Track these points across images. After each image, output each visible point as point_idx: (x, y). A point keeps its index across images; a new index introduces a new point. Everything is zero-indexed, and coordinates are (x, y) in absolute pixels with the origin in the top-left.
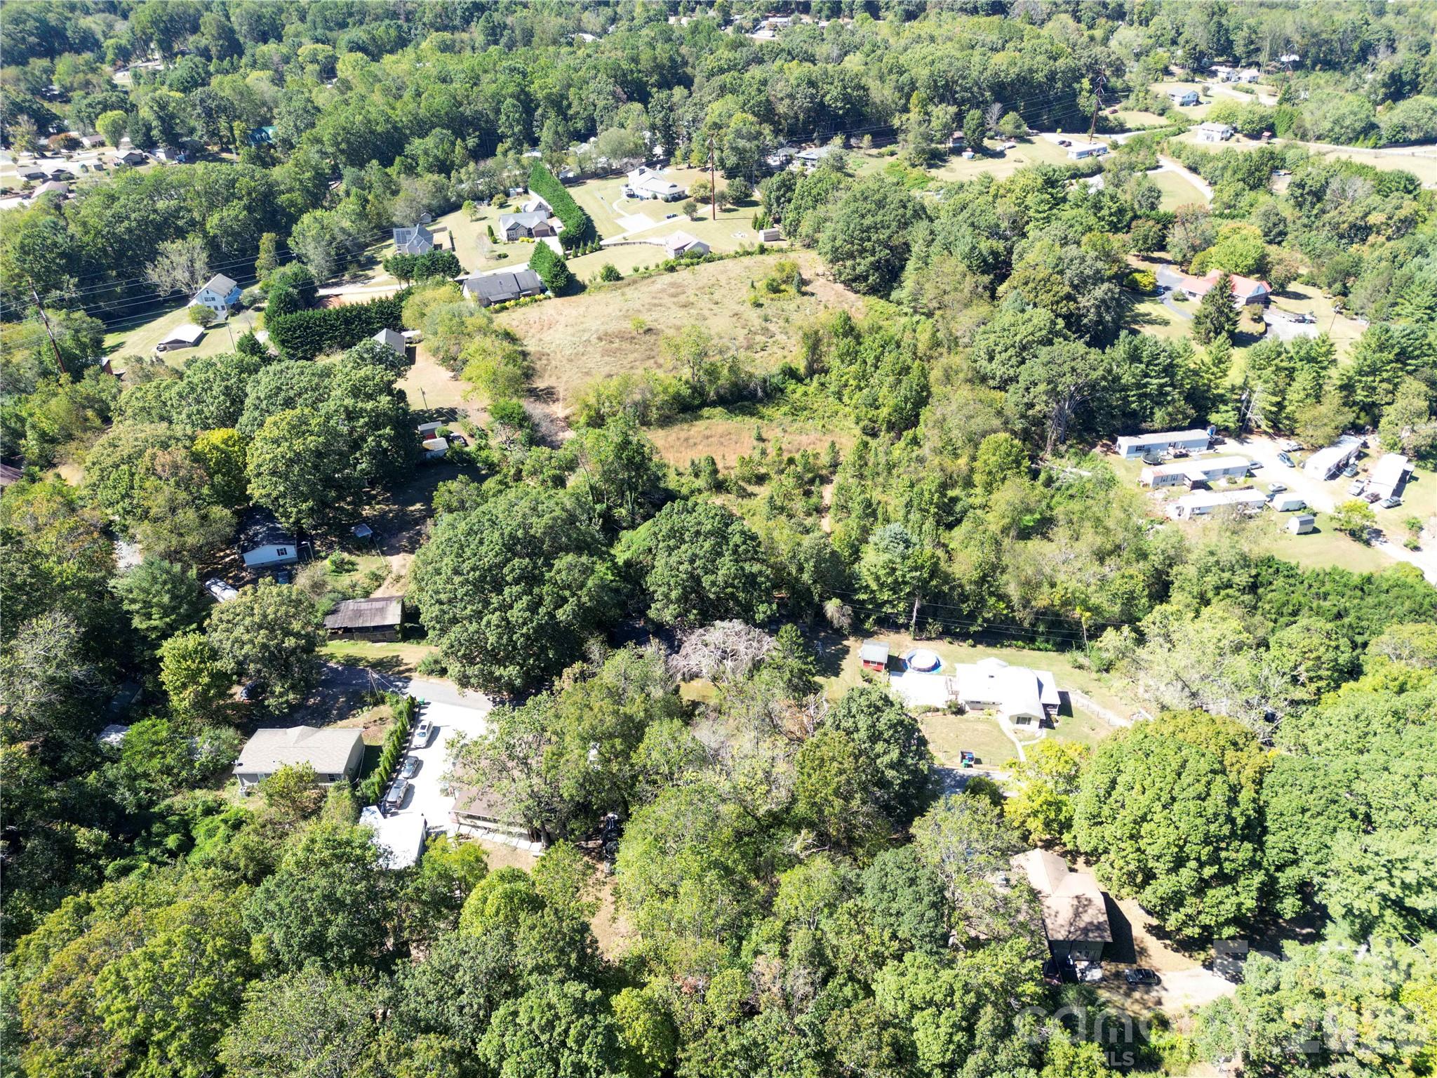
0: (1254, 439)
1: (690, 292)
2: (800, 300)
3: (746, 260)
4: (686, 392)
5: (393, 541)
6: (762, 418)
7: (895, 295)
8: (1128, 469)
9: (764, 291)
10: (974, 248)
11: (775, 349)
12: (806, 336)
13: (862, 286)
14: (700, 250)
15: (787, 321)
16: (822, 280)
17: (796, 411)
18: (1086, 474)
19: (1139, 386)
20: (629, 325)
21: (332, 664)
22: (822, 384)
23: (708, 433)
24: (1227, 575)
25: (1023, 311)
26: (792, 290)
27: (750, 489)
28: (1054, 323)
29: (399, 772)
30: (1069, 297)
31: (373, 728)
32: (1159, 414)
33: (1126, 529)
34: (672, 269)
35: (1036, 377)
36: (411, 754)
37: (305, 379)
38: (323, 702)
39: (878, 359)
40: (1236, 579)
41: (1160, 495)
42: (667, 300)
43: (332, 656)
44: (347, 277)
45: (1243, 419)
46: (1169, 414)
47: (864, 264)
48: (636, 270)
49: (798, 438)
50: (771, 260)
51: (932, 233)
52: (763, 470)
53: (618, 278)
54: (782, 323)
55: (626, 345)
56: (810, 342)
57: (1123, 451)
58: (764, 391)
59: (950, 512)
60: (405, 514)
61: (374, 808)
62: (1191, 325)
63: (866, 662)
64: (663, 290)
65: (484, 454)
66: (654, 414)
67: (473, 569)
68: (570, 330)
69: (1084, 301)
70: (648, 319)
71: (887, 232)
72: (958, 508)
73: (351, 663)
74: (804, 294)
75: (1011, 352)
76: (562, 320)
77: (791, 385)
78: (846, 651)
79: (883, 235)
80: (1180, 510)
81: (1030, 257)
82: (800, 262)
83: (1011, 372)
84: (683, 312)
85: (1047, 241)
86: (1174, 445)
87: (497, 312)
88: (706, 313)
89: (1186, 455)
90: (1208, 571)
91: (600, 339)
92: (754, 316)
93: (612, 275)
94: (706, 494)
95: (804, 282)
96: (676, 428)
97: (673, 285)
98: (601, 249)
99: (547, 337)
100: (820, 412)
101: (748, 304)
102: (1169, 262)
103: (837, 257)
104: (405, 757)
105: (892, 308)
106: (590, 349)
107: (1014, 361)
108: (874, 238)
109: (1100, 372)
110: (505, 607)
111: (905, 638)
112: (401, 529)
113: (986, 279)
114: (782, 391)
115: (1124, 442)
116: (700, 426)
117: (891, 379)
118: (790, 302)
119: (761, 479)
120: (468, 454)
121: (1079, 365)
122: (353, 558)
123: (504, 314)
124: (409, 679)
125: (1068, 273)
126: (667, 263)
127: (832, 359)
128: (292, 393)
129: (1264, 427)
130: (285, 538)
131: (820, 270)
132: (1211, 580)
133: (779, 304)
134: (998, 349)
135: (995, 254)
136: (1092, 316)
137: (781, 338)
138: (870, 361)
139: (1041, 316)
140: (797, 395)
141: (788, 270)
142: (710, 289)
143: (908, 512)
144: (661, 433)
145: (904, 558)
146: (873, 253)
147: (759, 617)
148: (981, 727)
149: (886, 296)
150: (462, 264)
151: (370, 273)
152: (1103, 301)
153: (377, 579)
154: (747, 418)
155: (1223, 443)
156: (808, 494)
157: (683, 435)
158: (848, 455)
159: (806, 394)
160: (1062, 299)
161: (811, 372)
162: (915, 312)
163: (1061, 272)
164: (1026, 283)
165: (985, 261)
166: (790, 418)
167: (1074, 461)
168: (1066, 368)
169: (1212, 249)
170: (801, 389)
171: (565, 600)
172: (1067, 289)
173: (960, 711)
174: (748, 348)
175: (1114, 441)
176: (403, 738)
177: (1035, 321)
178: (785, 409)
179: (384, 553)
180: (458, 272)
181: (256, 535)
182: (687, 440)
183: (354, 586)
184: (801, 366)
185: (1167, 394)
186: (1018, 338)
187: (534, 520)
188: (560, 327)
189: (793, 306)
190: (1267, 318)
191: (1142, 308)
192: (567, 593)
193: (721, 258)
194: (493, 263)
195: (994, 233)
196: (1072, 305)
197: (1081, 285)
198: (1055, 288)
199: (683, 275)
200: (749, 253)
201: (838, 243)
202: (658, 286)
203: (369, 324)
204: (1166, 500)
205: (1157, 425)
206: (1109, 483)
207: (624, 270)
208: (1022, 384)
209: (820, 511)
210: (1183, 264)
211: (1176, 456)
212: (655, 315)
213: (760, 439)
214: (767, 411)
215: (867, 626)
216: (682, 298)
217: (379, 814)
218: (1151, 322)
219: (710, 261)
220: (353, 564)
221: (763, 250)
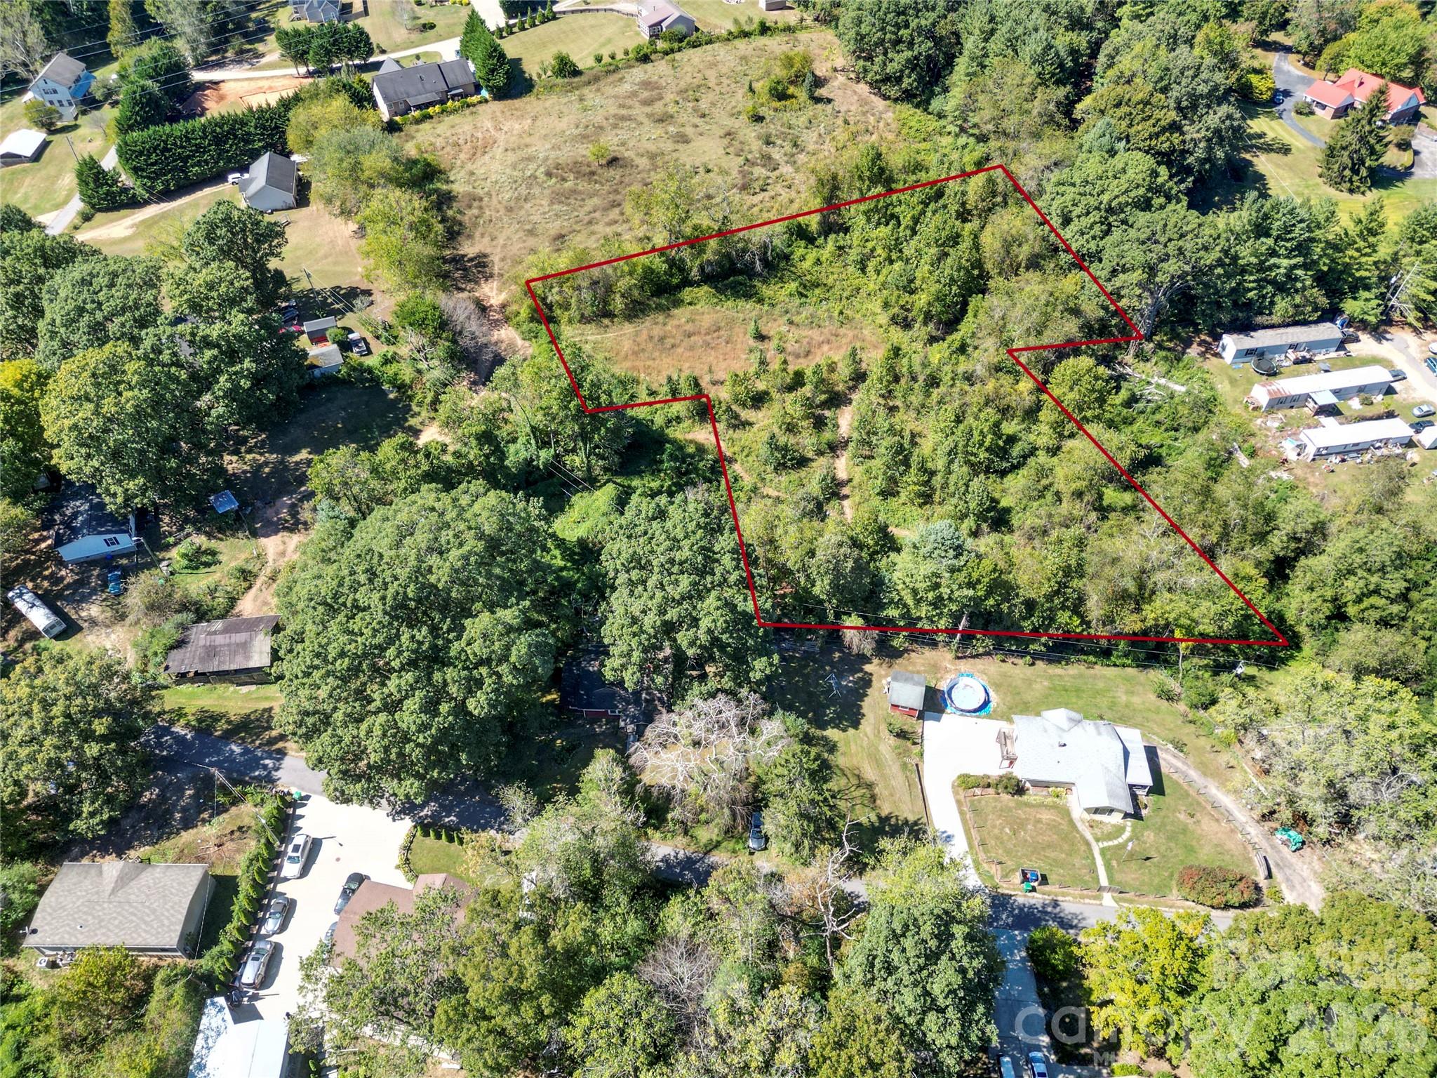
0: (1396, 333)
1: (670, 97)
2: (812, 110)
3: (741, 44)
4: (659, 264)
5: (269, 512)
6: (761, 301)
7: (935, 104)
8: (1233, 382)
9: (765, 97)
10: (1049, 47)
11: (779, 188)
12: (821, 182)
13: (894, 91)
14: (682, 28)
15: (795, 145)
16: (841, 79)
17: (807, 288)
18: (1180, 389)
19: (1261, 268)
20: (586, 151)
21: (178, 729)
22: (840, 248)
23: (689, 327)
24: (1375, 579)
25: (1112, 153)
26: (801, 93)
27: (746, 414)
28: (1154, 174)
29: (262, 922)
30: (1175, 127)
31: (230, 846)
32: (1282, 306)
33: (1245, 506)
34: (645, 59)
35: (1127, 260)
36: (281, 888)
37: (118, 292)
38: (162, 796)
39: (916, 220)
40: (1387, 585)
41: (1273, 423)
42: (639, 111)
43: (179, 712)
44: (230, 54)
45: (1387, 311)
46: (1296, 306)
47: (898, 60)
48: (599, 59)
49: (806, 332)
50: (776, 45)
51: (992, 19)
52: (761, 386)
53: (576, 73)
54: (788, 147)
55: (583, 185)
56: (826, 191)
57: (1229, 355)
58: (764, 261)
59: (1003, 453)
60: (286, 468)
61: (221, 1000)
62: (1321, 156)
63: (895, 706)
64: (634, 94)
65: (391, 370)
66: (618, 303)
67: (342, 654)
68: (511, 157)
69: (1193, 132)
70: (611, 142)
71: (932, 16)
72: (1016, 451)
73: (206, 723)
74: (818, 100)
75: (1095, 216)
76: (501, 137)
77: (799, 249)
78: (867, 682)
79: (926, 20)
80: (1301, 448)
81: (1126, 63)
82: (814, 50)
83: (1092, 246)
84: (658, 131)
85: (1150, 42)
86: (1294, 347)
87: (418, 121)
88: (689, 131)
89: (1310, 361)
90: (1351, 572)
91: (549, 174)
92: (750, 135)
93: (566, 69)
94: (687, 423)
95: (819, 82)
96: (648, 321)
97: (646, 85)
98: (554, 17)
99: (481, 166)
100: (837, 291)
101: (744, 118)
102: (1288, 50)
103: (864, 50)
104: (271, 894)
105: (933, 124)
106: (536, 190)
107: (1097, 230)
108: (913, 25)
109: (1215, 254)
110: (391, 706)
111: (944, 656)
112: (280, 493)
113: (1061, 92)
114: (787, 257)
115: (1231, 343)
116: (681, 315)
117: (934, 251)
118: (799, 115)
119: (759, 400)
120: (370, 370)
121: (1188, 245)
122: (214, 544)
123: (426, 126)
124: (282, 753)
125: (1175, 93)
126: (639, 49)
127: (855, 215)
128: (99, 316)
129: (1411, 319)
130: (115, 523)
131: (840, 62)
132: (1352, 586)
133: (786, 116)
134: (1077, 211)
135: (1074, 52)
136: (1200, 153)
137: (786, 170)
138: (906, 221)
139: (1137, 165)
140: (807, 264)
141: (797, 66)
142: (692, 93)
143: (951, 462)
144: (628, 328)
145: (953, 570)
146: (911, 45)
147: (756, 676)
148: (1046, 816)
149: (924, 105)
150: (374, 40)
151: (260, 47)
152: (1217, 131)
153: (246, 576)
154: (741, 303)
155: (1357, 340)
156: (819, 423)
157: (657, 331)
158: (874, 360)
159: (818, 262)
160: (1164, 130)
161: (829, 228)
162: (962, 130)
163: (1165, 90)
164: (1118, 105)
165: (1061, 65)
166: (797, 301)
167: (1163, 367)
168: (1171, 248)
169: (1351, 36)
170: (812, 255)
171: (480, 683)
172: (1173, 115)
173: (1020, 790)
174: (744, 188)
175: (1217, 338)
176: (269, 864)
177: (1130, 173)
178: (793, 286)
179: (255, 534)
180: (370, 52)
181: (75, 515)
182: (662, 339)
183: (212, 592)
184: (814, 222)
185: (1296, 279)
186: (1105, 198)
187: (434, 560)
188: (498, 152)
189: (803, 120)
190: (1415, 144)
191: (1258, 125)
192: (484, 670)
193: (710, 42)
194: (416, 36)
195: (1077, 23)
196: (1177, 139)
197: (1190, 108)
198: (1158, 114)
199: (659, 69)
200: (746, 35)
201: (865, 29)
202: (627, 87)
203: (247, 142)
204: (1281, 429)
205: (1275, 319)
206: (1208, 406)
207: (583, 61)
208: (1107, 265)
209: (834, 448)
210: (1311, 55)
211: (1297, 362)
212: (623, 135)
213: (761, 337)
214: (766, 291)
215: (895, 643)
216: (658, 108)
217: (227, 1014)
218: (1268, 148)
219: (695, 45)
220: (213, 553)
221: (764, 29)
